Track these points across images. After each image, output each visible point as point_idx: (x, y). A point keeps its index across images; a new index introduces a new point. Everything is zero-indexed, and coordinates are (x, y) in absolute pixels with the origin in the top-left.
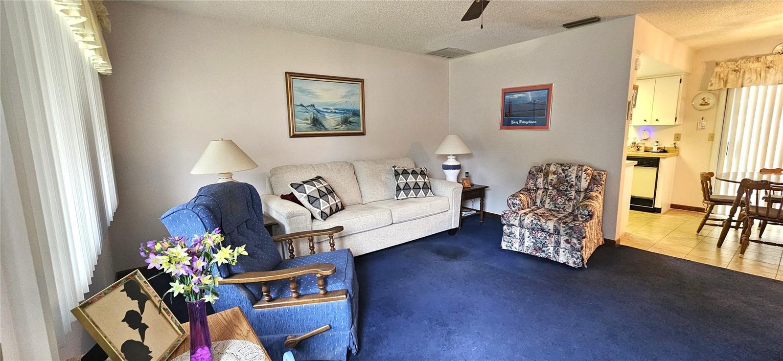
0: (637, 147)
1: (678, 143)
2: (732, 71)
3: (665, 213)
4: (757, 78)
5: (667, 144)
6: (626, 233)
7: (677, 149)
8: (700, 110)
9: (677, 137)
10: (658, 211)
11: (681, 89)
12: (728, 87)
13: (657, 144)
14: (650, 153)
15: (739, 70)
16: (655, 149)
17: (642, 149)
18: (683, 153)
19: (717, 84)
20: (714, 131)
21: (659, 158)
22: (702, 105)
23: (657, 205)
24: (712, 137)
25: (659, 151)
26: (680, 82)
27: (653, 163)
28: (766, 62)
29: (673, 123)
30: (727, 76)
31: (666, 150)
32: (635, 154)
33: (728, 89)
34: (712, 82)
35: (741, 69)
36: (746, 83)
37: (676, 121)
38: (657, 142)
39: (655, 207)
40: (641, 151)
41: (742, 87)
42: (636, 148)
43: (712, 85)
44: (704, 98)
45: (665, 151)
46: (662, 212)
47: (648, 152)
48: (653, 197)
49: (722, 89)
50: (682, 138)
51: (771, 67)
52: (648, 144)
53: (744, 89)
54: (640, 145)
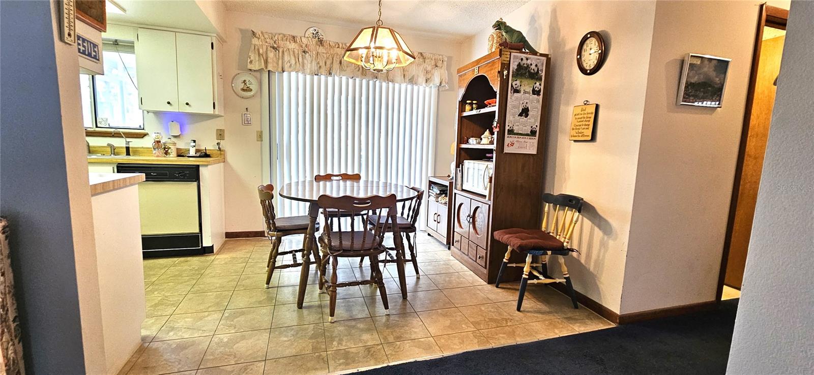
0: (165, 148)
1: (222, 142)
2: (271, 47)
3: (219, 252)
4: (296, 63)
5: (209, 145)
6: (144, 339)
7: (222, 153)
8: (243, 97)
9: (220, 135)
10: (209, 250)
11: (215, 56)
12: (270, 68)
13: (194, 144)
14: (186, 158)
15: (278, 49)
16: (192, 152)
17: (173, 153)
18: (230, 157)
19: (257, 62)
20: (261, 128)
21: (198, 166)
22: (243, 90)
23: (206, 243)
24: (260, 137)
25: (198, 154)
26: (212, 48)
27: (190, 174)
28: (302, 44)
29: (210, 111)
30: (267, 53)
31: (208, 153)
32: (161, 161)
33: (269, 71)
34: (252, 58)
35: (279, 47)
36: (286, 67)
37: (214, 108)
38: (194, 141)
39: (204, 246)
40: (171, 156)
41: (283, 71)
42: (163, 151)
43: (251, 62)
44: (245, 81)
45: (206, 155)
46: (215, 251)
47: (183, 156)
48: (197, 231)
49: (263, 69)
50: (226, 135)
51: (307, 52)
52: (181, 145)
53: (285, 74)
54: (168, 145)
